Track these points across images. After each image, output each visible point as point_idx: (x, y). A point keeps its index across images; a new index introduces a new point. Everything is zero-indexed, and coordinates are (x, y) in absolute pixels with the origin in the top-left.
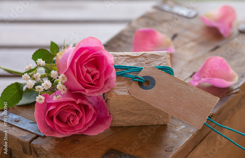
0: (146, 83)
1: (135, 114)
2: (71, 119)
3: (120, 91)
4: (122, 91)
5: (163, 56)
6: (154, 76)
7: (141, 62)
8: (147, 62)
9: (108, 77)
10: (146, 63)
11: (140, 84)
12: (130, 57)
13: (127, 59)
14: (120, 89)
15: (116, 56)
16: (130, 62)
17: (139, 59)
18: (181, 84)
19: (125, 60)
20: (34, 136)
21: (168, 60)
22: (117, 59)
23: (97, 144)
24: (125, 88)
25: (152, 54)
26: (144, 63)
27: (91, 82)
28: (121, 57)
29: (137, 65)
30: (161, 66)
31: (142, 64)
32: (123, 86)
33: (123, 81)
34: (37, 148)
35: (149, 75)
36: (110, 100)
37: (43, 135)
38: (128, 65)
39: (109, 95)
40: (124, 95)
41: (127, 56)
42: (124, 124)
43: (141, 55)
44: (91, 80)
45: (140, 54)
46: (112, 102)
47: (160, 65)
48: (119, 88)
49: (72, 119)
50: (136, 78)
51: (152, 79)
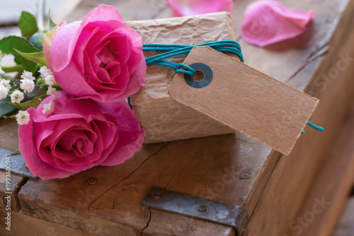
0: (197, 76)
1: (183, 124)
2: (79, 146)
3: (156, 91)
4: (160, 91)
5: (221, 22)
6: (209, 64)
7: (186, 34)
8: (195, 34)
9: (134, 70)
10: (195, 37)
11: (188, 78)
12: (168, 28)
13: (163, 31)
14: (156, 89)
15: (144, 28)
16: (167, 36)
17: (182, 30)
18: (256, 77)
19: (160, 34)
20: (20, 179)
21: (230, 28)
22: (146, 33)
23: (127, 181)
24: (163, 86)
25: (203, 20)
26: (191, 36)
27: (108, 81)
28: (152, 29)
29: (180, 41)
30: (220, 40)
31: (187, 38)
32: (160, 81)
33: (159, 72)
34: (30, 201)
35: (201, 61)
36: (140, 108)
37: (34, 176)
38: (165, 42)
39: (138, 100)
40: (164, 99)
41: (161, 26)
42: (165, 140)
43: (184, 23)
44: (109, 78)
45: (183, 21)
46: (144, 111)
47: (217, 38)
48: (153, 87)
49: (81, 147)
50: (180, 67)
51: (207, 68)
